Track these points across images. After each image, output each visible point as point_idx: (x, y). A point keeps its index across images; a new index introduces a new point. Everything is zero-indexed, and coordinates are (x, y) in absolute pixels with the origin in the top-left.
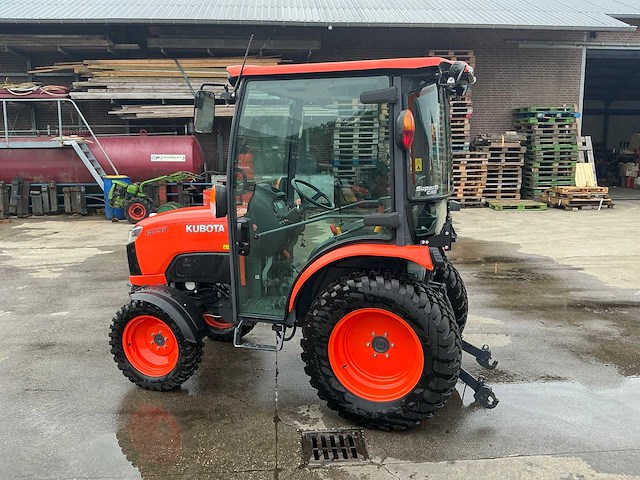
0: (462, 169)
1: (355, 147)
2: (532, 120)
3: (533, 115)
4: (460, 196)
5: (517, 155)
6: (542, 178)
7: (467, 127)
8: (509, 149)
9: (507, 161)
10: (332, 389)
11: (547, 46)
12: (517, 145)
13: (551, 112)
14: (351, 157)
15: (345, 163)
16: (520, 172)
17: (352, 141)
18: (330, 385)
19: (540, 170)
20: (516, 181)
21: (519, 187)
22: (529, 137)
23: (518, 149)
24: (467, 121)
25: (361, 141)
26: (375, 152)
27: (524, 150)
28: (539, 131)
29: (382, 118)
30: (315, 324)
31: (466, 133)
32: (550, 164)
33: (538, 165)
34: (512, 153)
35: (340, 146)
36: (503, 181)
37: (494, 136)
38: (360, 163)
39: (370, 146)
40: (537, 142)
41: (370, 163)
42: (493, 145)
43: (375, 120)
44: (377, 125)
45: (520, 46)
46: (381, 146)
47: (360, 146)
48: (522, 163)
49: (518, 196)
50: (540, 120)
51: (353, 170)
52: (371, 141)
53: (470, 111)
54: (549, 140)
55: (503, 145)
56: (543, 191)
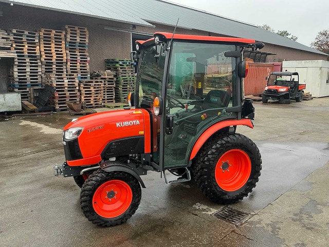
0: (92, 89)
1: (28, 76)
2: (117, 65)
3: (117, 63)
4: (92, 102)
5: (112, 82)
6: (124, 92)
7: (88, 67)
8: (109, 79)
9: (109, 84)
10: (218, 191)
11: (116, 30)
12: (112, 77)
13: (125, 62)
14: (26, 82)
15: (22, 85)
16: (114, 90)
17: (25, 73)
18: (217, 189)
19: (123, 88)
20: (113, 94)
21: (114, 97)
22: (116, 73)
23: (113, 79)
24: (87, 64)
25: (31, 72)
26: (40, 80)
27: (115, 79)
28: (121, 71)
29: (43, 59)
30: (211, 162)
31: (88, 70)
32: (126, 86)
33: (121, 86)
34: (110, 81)
35: (19, 76)
36: (108, 94)
37: (102, 72)
38: (32, 85)
39: (37, 76)
40: (120, 76)
41: (37, 85)
42: (102, 77)
43: (38, 61)
44: (40, 64)
45: (105, 28)
46: (43, 75)
47: (30, 76)
48: (114, 86)
49: (114, 101)
50: (121, 65)
51: (28, 90)
52: (37, 72)
53: (89, 59)
54: (125, 75)
55: (106, 77)
56: (125, 98)
